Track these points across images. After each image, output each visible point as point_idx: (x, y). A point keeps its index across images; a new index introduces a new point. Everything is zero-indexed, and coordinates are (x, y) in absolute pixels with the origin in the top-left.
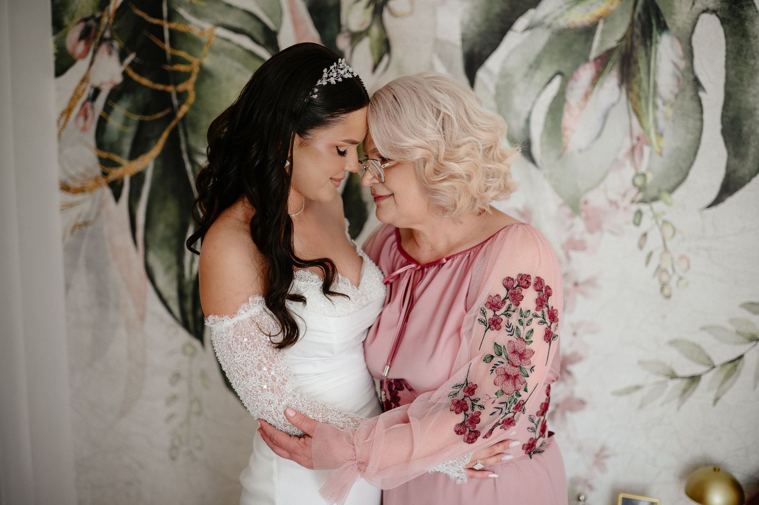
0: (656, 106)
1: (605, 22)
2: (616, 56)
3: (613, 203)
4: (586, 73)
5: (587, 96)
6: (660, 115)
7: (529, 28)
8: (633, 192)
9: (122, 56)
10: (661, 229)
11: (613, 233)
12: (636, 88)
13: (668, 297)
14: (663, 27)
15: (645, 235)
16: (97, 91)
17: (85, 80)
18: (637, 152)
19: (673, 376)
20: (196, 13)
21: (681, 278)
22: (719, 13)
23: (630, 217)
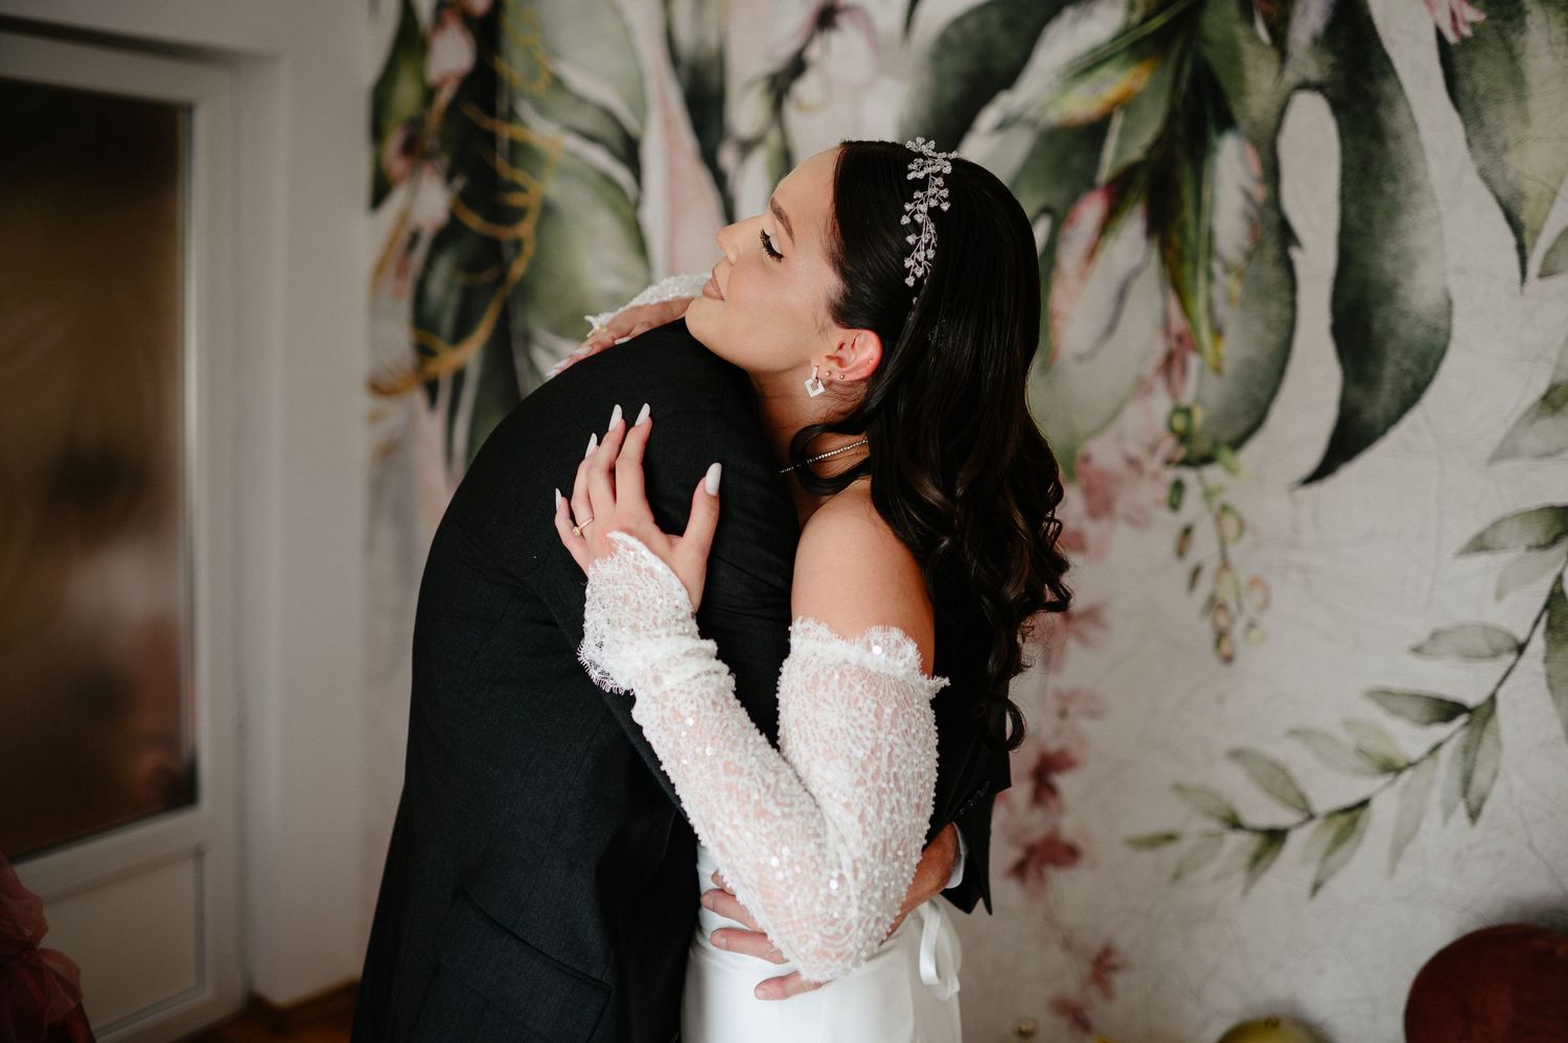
0: (1210, 276)
1: (1126, 115)
2: (1142, 179)
3: (1133, 463)
4: (1091, 211)
5: (1092, 253)
6: (1217, 293)
7: (1003, 126)
8: (1168, 445)
9: (450, 177)
10: (1218, 520)
11: (1132, 521)
12: (1176, 239)
13: (1228, 659)
14: (1226, 122)
15: (1187, 532)
16: (414, 238)
17: (404, 217)
18: (1176, 364)
19: (1235, 824)
20: (542, 110)
21: (1252, 625)
22: (1329, 90)
23: (1162, 492)
